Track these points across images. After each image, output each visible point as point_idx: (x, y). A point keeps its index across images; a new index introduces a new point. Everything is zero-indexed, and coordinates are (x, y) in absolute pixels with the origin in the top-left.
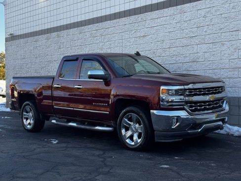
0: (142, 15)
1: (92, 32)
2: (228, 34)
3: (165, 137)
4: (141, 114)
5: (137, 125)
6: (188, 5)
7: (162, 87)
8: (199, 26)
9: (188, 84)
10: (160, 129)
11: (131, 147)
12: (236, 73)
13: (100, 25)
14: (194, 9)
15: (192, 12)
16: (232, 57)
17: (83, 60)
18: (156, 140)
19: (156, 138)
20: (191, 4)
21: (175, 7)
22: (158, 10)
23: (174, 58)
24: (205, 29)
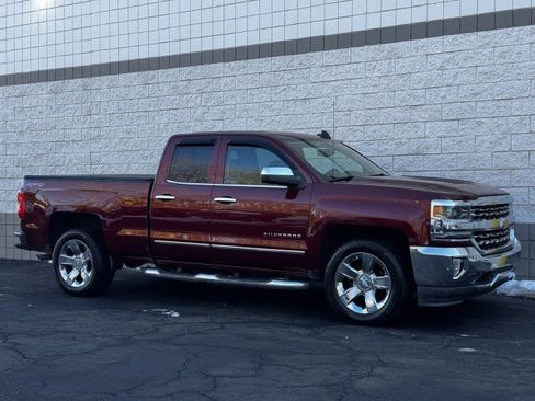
0: (302, 57)
1: (178, 84)
2: (490, 104)
3: (439, 297)
4: (386, 254)
5: (373, 276)
6: (406, 43)
7: (434, 203)
8: (428, 85)
9: (475, 198)
10: (430, 282)
11: (361, 319)
12: (507, 178)
13: (198, 70)
14: (420, 53)
15: (415, 59)
16: (498, 148)
17: (229, 144)
18: (421, 303)
19: (419, 300)
20: (414, 42)
21: (377, 46)
22: (337, 48)
23: (375, 145)
24: (443, 93)
